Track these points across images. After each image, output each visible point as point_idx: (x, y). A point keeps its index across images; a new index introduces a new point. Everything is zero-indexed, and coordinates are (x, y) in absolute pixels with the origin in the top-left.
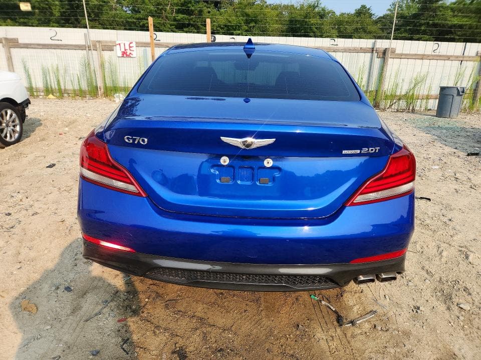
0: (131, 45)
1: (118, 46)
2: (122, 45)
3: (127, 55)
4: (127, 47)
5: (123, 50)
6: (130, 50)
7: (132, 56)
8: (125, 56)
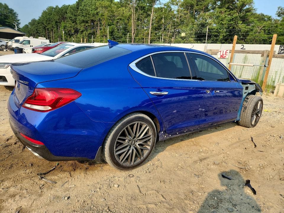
0: (227, 52)
1: (220, 53)
2: (222, 52)
3: (223, 57)
4: (224, 53)
5: (222, 54)
6: (226, 55)
7: (225, 58)
8: (222, 58)
